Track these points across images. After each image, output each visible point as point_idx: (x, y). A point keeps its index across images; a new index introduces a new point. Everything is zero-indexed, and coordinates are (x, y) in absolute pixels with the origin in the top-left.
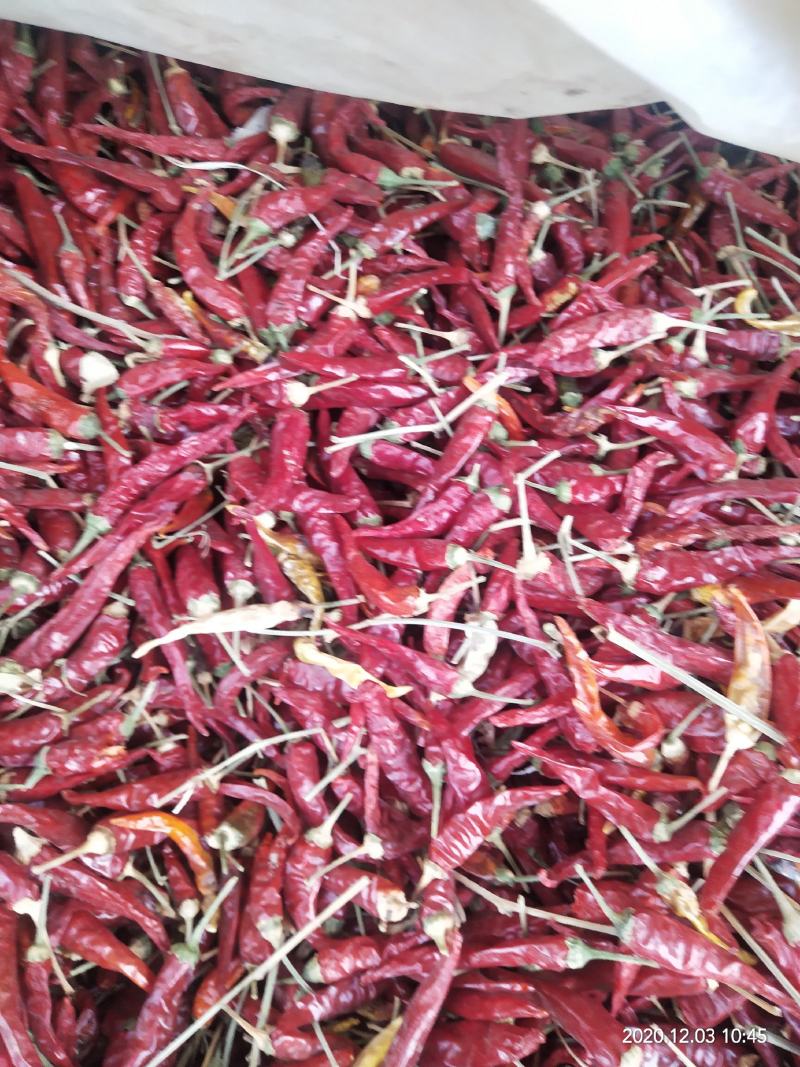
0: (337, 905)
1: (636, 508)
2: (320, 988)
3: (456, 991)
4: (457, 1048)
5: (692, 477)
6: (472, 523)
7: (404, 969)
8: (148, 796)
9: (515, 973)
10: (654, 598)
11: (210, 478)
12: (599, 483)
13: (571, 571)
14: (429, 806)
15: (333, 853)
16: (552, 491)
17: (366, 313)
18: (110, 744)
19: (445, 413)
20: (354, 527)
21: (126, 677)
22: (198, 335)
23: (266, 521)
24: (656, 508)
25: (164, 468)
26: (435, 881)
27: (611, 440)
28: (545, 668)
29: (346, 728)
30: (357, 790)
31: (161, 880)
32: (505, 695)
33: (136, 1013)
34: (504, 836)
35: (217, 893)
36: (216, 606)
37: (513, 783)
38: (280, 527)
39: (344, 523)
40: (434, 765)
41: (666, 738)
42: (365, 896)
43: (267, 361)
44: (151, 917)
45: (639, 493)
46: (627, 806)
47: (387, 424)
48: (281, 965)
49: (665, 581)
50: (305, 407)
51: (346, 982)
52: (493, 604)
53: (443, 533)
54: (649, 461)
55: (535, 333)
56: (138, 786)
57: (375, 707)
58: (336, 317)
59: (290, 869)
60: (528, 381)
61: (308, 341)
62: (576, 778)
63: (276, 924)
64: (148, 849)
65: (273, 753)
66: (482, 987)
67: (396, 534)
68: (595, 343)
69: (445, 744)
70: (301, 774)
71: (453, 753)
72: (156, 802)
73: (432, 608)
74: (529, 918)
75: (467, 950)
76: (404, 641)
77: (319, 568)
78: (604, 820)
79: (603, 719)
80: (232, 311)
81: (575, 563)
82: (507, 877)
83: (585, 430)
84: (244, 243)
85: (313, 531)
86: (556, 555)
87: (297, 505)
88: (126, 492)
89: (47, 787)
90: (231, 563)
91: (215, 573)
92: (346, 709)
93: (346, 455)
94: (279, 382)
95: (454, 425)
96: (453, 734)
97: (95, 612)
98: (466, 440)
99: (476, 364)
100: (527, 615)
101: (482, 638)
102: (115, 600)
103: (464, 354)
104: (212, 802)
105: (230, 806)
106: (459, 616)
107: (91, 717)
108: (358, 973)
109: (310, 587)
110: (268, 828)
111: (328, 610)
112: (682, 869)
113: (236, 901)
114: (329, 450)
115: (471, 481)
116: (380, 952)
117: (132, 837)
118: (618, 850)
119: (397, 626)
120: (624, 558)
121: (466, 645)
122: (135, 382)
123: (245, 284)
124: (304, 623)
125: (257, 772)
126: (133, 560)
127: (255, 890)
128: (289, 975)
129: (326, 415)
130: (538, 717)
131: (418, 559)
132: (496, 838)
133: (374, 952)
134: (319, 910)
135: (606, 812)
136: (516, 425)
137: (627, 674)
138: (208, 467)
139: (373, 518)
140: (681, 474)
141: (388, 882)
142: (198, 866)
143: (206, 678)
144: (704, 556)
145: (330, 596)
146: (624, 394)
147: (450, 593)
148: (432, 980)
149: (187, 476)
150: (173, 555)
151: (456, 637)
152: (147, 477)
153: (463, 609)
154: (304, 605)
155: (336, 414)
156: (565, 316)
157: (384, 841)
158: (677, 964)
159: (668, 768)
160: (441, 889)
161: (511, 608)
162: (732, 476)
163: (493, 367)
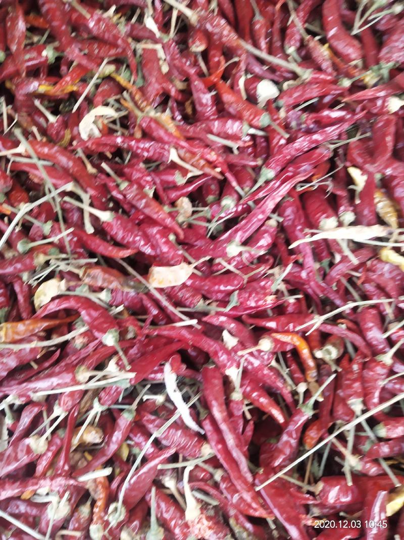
2: (383, 440)
11: (332, 153)
21: (271, 261)
22: (330, 70)
36: (336, 225)
48: (360, 425)
50: (396, 114)
59: (365, 374)
63: (360, 402)
70: (371, 324)
80: (354, 56)
84: (369, 12)
90: (343, 201)
94: (385, 97)
97: (261, 223)
102: (272, 218)
104: (315, 333)
105: (324, 338)
109: (392, 219)
111: (401, 233)
122: (290, 96)
125: (341, 321)
126: (284, 198)
138: (332, 147)
142: (309, 365)
149: (320, 151)
150: (304, 196)
154: (388, 228)
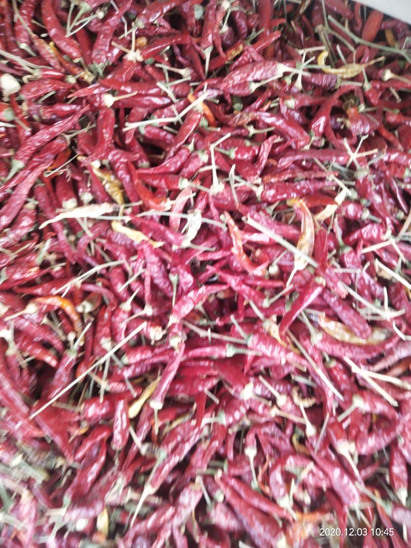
0: (133, 334)
1: (264, 162)
3: (182, 366)
4: (182, 387)
5: (290, 147)
6: (191, 167)
7: (161, 358)
8: (50, 290)
9: (207, 358)
10: (270, 204)
12: (248, 149)
13: (234, 191)
14: (171, 293)
15: (131, 313)
16: (227, 153)
17: (140, 59)
18: (32, 267)
19: (179, 112)
20: (137, 168)
21: (37, 238)
22: (58, 67)
23: (96, 164)
24: (273, 162)
25: (47, 137)
26: (173, 325)
28: (221, 235)
29: (136, 260)
30: (141, 287)
32: (205, 246)
33: (52, 376)
34: (204, 306)
35: (83, 330)
37: (207, 283)
38: (102, 167)
39: (132, 167)
40: (174, 276)
41: (270, 265)
42: (145, 330)
43: (93, 82)
44: (55, 339)
45: (266, 155)
46: (253, 293)
47: (152, 116)
49: (274, 196)
51: (138, 364)
52: (200, 206)
53: (178, 172)
54: (270, 139)
55: (222, 72)
56: (45, 285)
57: (148, 251)
58: (126, 60)
61: (113, 73)
62: (233, 281)
63: (108, 341)
64: (52, 312)
65: (104, 272)
66: (193, 364)
67: (156, 171)
68: (250, 79)
69: (179, 267)
70: (117, 281)
71: (182, 271)
72: (54, 291)
73: (172, 208)
74: (212, 339)
75: (187, 351)
76: (160, 222)
77: (122, 187)
78: (244, 299)
79: (244, 257)
80: (75, 54)
81: (236, 188)
83: (243, 123)
84: (78, 16)
85: (118, 170)
86: (228, 184)
87: (110, 157)
88: (30, 149)
89: (5, 286)
90: (81, 184)
91: (74, 189)
92: (135, 252)
93: (133, 133)
94: (100, 94)
96: (182, 263)
97: (19, 207)
98: (188, 127)
99: (195, 87)
100: (214, 211)
101: (195, 221)
103: (188, 82)
104: (78, 292)
106: (184, 212)
107: (23, 255)
108: (142, 361)
110: (103, 304)
111: (126, 208)
112: (274, 318)
113: (91, 333)
114: (124, 130)
115: (191, 147)
116: (152, 352)
117: (45, 307)
118: (248, 311)
119: (157, 216)
120: (258, 185)
121: (188, 225)
122: (29, 91)
123: (80, 39)
124: (115, 213)
125: (97, 280)
127: (99, 328)
128: (115, 362)
129: (123, 112)
130: (218, 256)
131: (166, 183)
132: (199, 306)
133: (150, 352)
134: (126, 335)
135: (245, 296)
136: (212, 119)
137: (255, 237)
138: (68, 137)
139: (145, 163)
140: (285, 146)
141: (154, 323)
142: (74, 319)
143: (72, 238)
144: (292, 185)
145: (127, 201)
146: (262, 106)
147: (181, 200)
148: (172, 362)
149: (58, 141)
150: (54, 180)
151: (184, 221)
152: (39, 142)
153: (187, 208)
154: (115, 205)
155: (128, 111)
156: (236, 63)
157: (153, 308)
159: (271, 278)
160: (177, 327)
161: (207, 208)
162: (307, 147)
163: (202, 89)
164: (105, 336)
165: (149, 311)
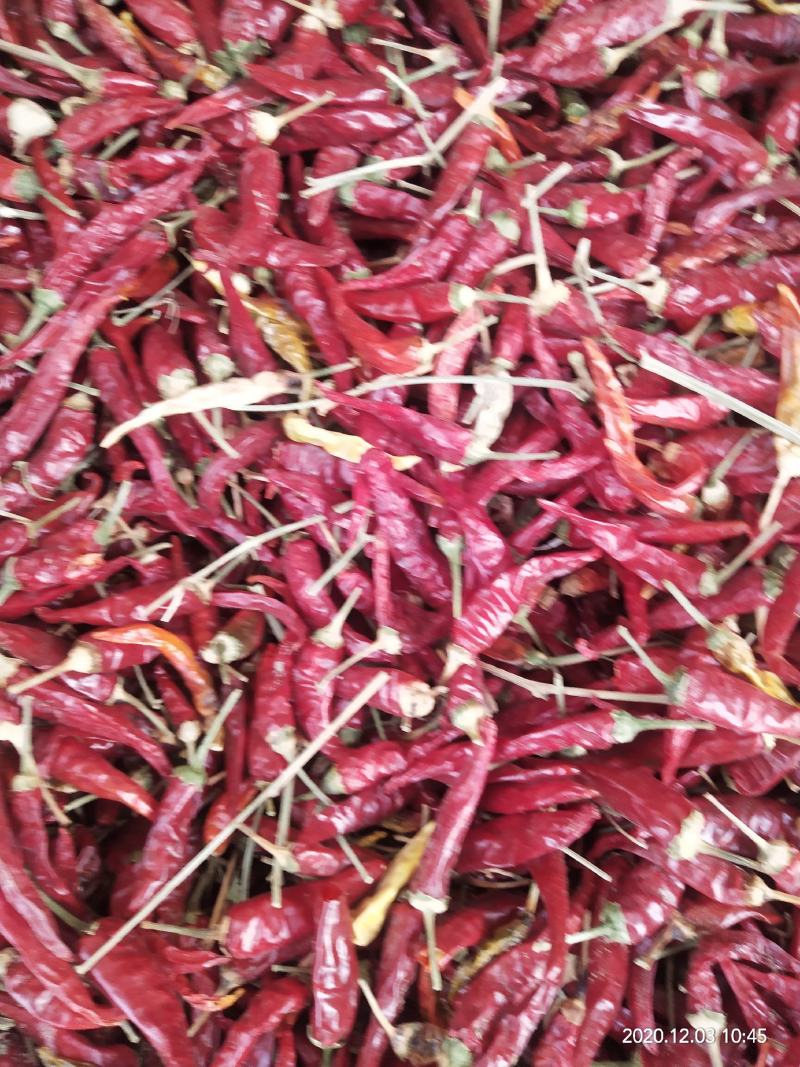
0: (351, 709)
2: (341, 799)
3: (493, 786)
4: (497, 846)
5: (719, 186)
6: (476, 260)
7: (432, 771)
8: (132, 609)
9: (556, 758)
10: (685, 327)
11: (172, 240)
12: (615, 201)
14: (446, 593)
15: (344, 654)
16: (563, 213)
17: (336, 22)
18: (84, 552)
19: (434, 140)
20: (340, 281)
21: (97, 482)
22: (143, 68)
23: (241, 284)
24: (680, 228)
25: (118, 229)
26: (463, 668)
27: (625, 156)
28: (568, 419)
29: (348, 515)
30: (366, 584)
31: (156, 704)
32: (529, 452)
33: (140, 842)
34: (531, 618)
35: (217, 713)
36: (192, 382)
38: (257, 292)
39: (328, 276)
40: (450, 539)
41: (708, 481)
42: (384, 695)
43: (225, 88)
44: (148, 741)
45: (660, 210)
46: (669, 560)
47: (369, 158)
48: (297, 780)
49: (698, 301)
50: (275, 145)
51: (370, 790)
52: (507, 349)
53: (447, 274)
56: (119, 598)
57: (380, 481)
58: (301, 30)
59: (298, 675)
60: (527, 97)
62: (609, 539)
63: (288, 735)
64: (138, 670)
65: (267, 555)
66: (520, 777)
67: (388, 282)
68: (601, 41)
69: (462, 515)
70: (301, 573)
71: (471, 523)
72: (142, 612)
73: (436, 363)
74: (568, 698)
75: (502, 739)
76: (407, 405)
77: (305, 336)
78: (642, 583)
79: (638, 466)
80: (181, 34)
81: (596, 296)
82: (539, 659)
83: (596, 142)
85: (296, 287)
86: (575, 288)
87: (273, 259)
88: (77, 260)
89: (17, 605)
91: (187, 348)
92: (348, 494)
93: (324, 202)
95: (446, 154)
96: (471, 503)
97: (53, 406)
99: (465, 82)
100: (546, 358)
101: (495, 393)
102: (76, 392)
103: (452, 70)
104: (204, 615)
105: (225, 618)
106: (467, 370)
107: (59, 526)
108: (383, 779)
109: (296, 355)
110: (270, 638)
112: (731, 623)
113: (241, 717)
114: (306, 194)
115: (472, 212)
116: (405, 753)
117: (118, 655)
118: (660, 615)
119: (396, 389)
121: (477, 402)
122: (74, 130)
124: (292, 395)
125: (251, 579)
126: (90, 343)
127: (261, 701)
128: (307, 790)
129: (299, 160)
130: (567, 470)
131: (419, 309)
132: (522, 619)
133: (399, 756)
134: (333, 717)
135: (643, 574)
136: (515, 152)
138: (170, 227)
139: (361, 272)
140: (707, 183)
141: (409, 675)
142: (194, 683)
143: (186, 476)
144: (738, 270)
147: (460, 338)
148: (463, 780)
149: (146, 237)
150: (137, 337)
151: (466, 393)
152: (99, 241)
153: (474, 360)
154: (289, 374)
155: (310, 156)
156: (565, 12)
157: (401, 633)
158: (735, 721)
159: (709, 515)
160: (467, 677)
161: (526, 358)
162: (764, 178)
163: (487, 81)
164: (280, 721)
165: (390, 642)
